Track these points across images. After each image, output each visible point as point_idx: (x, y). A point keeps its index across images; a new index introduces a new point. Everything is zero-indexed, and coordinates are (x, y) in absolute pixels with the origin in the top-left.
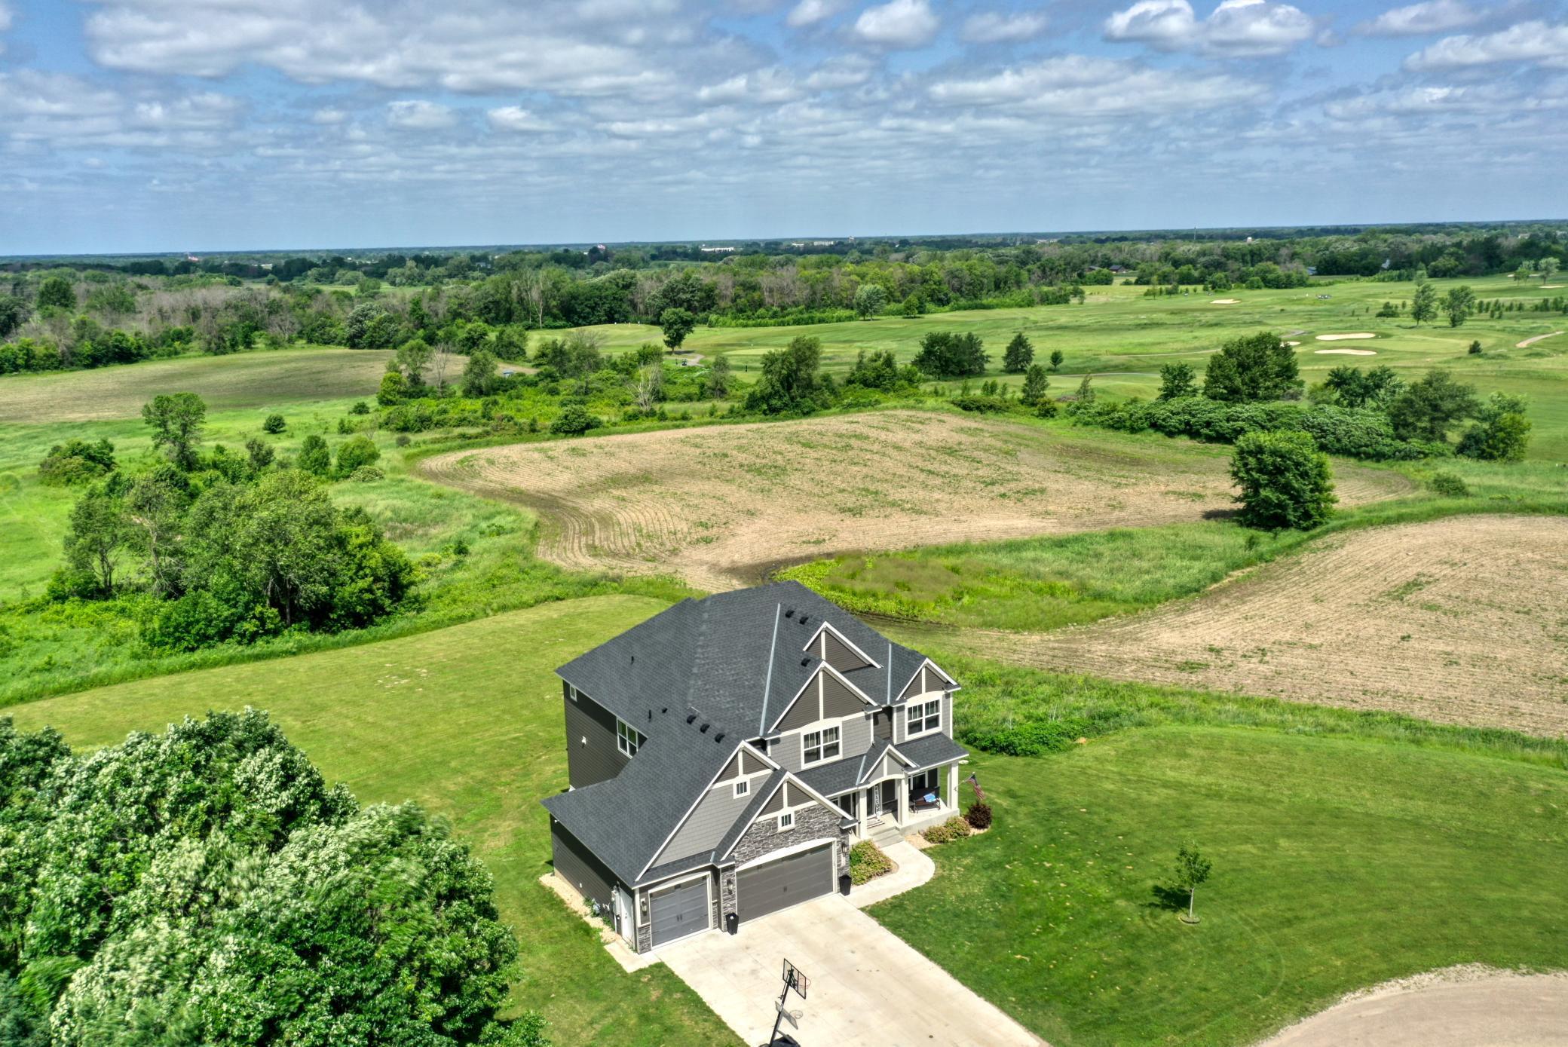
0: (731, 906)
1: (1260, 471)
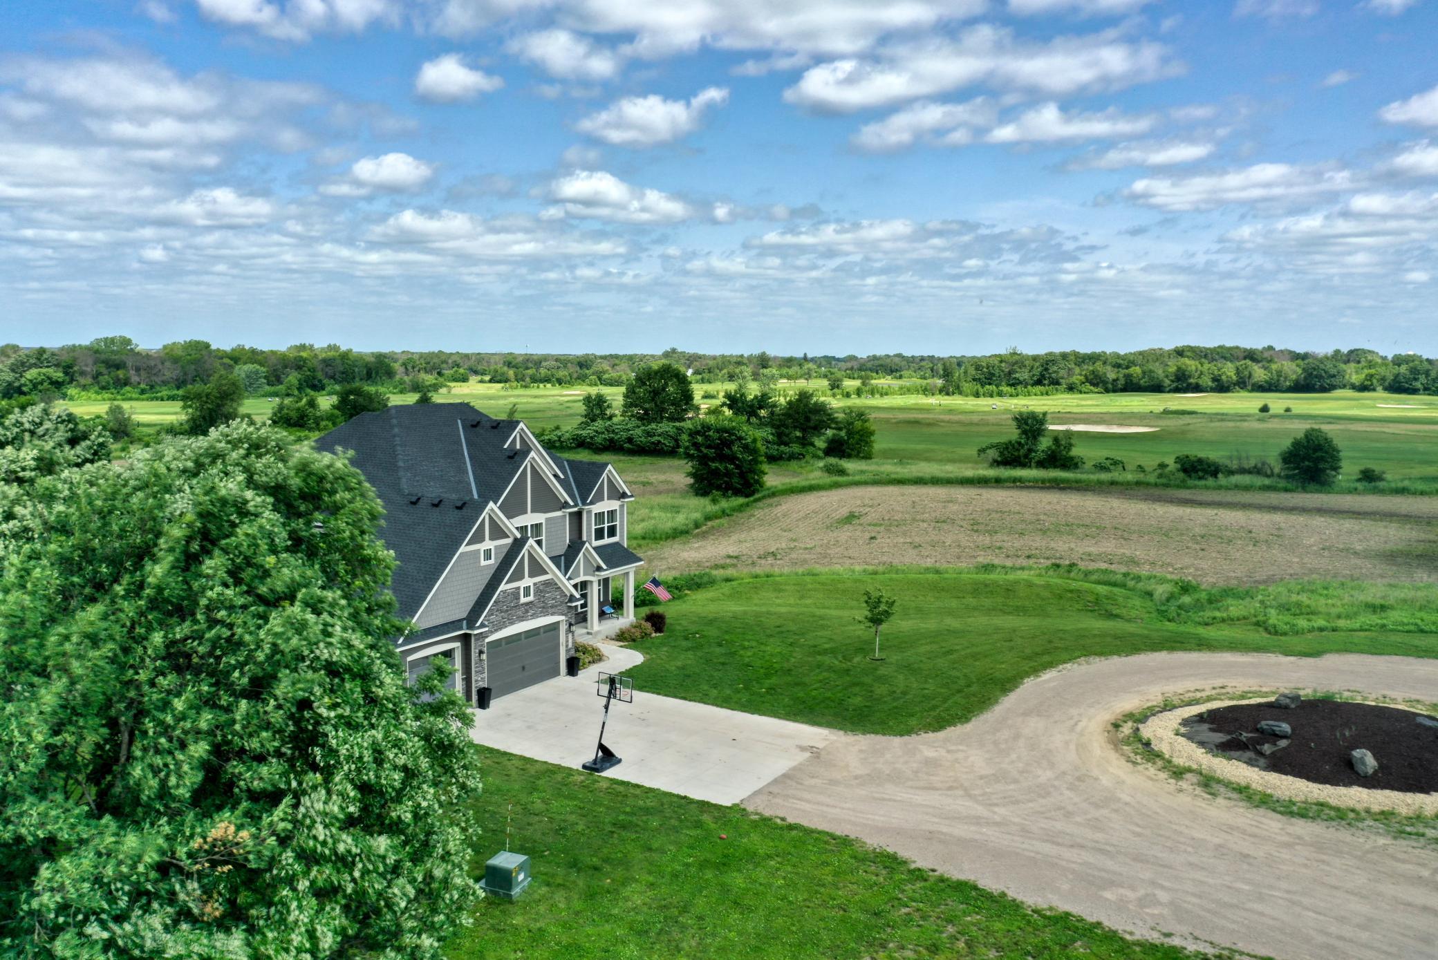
0: (480, 680)
1: (709, 447)
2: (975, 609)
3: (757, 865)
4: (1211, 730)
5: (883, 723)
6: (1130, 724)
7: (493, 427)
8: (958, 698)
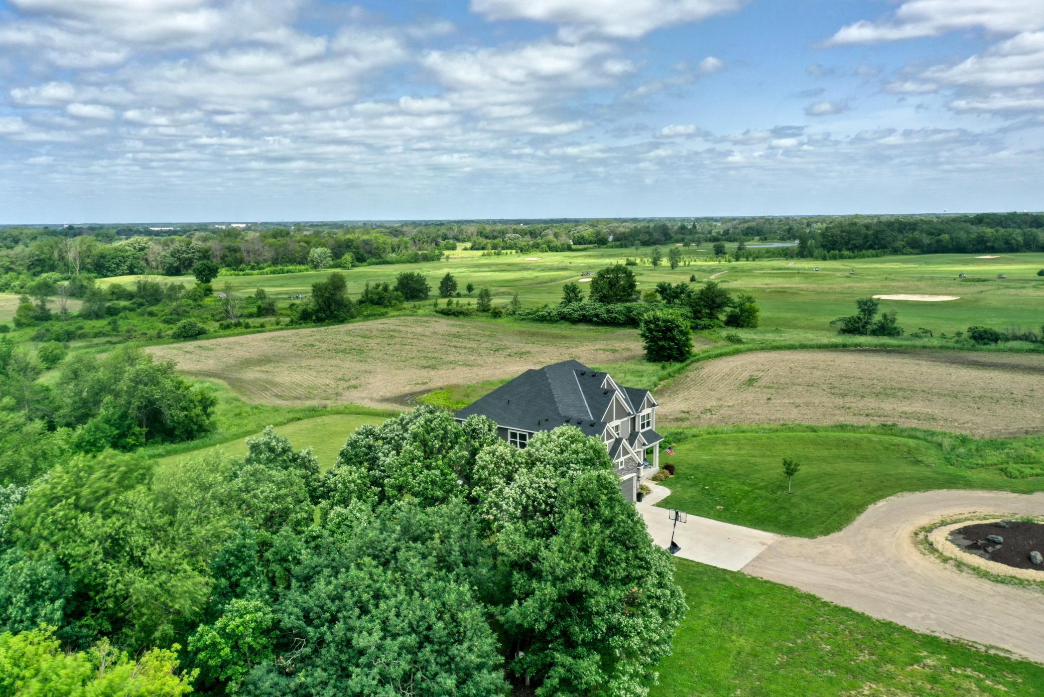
2: (838, 457)
3: (755, 598)
4: (964, 538)
5: (799, 531)
6: (923, 533)
7: (594, 376)
8: (834, 517)
